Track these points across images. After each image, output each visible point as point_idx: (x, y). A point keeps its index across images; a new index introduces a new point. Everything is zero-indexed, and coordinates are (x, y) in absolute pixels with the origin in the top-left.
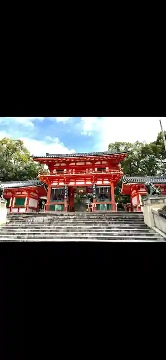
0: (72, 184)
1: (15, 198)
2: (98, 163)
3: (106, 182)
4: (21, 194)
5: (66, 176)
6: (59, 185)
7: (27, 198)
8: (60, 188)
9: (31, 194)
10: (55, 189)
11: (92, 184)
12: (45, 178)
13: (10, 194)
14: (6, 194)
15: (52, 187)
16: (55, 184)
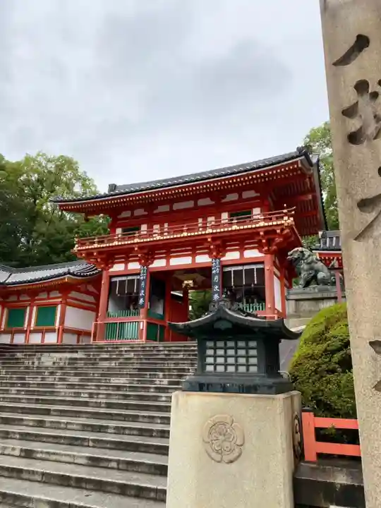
0: (159, 264)
1: (35, 308)
2: (233, 197)
3: (251, 254)
4: (49, 298)
5: (137, 243)
6: (129, 268)
7: (59, 307)
8: (130, 278)
9: (70, 295)
10: (117, 279)
11: (210, 260)
12: (89, 254)
13: (25, 298)
14: (18, 298)
15: (111, 277)
16: (118, 268)
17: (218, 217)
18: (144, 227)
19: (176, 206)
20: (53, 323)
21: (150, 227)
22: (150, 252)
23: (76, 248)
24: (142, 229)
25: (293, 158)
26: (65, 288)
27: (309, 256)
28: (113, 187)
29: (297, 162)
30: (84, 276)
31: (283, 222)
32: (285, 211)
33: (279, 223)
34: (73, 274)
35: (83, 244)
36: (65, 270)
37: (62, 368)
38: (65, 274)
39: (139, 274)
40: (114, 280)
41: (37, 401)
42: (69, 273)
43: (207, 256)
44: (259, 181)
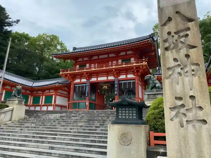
0: (94, 79)
1: (44, 97)
2: (123, 53)
3: (130, 76)
4: (49, 93)
5: (85, 71)
6: (82, 81)
7: (54, 96)
8: (82, 85)
9: (58, 91)
10: (77, 85)
11: (114, 78)
12: (66, 75)
13: (40, 92)
14: (37, 92)
15: (75, 84)
16: (78, 81)
17: (117, 61)
18: (88, 65)
19: (101, 57)
20: (51, 103)
21: (90, 65)
22: (90, 75)
23: (61, 73)
24: (87, 66)
25: (147, 39)
26: (56, 89)
27: (153, 78)
28: (75, 49)
29: (149, 41)
30: (64, 84)
31: (143, 64)
32: (144, 60)
33: (141, 64)
34: (59, 83)
35: (64, 72)
36: (56, 81)
37: (58, 119)
38: (56, 83)
39: (86, 83)
40: (76, 86)
41: (51, 131)
42: (58, 83)
43: (113, 77)
44: (134, 47)
